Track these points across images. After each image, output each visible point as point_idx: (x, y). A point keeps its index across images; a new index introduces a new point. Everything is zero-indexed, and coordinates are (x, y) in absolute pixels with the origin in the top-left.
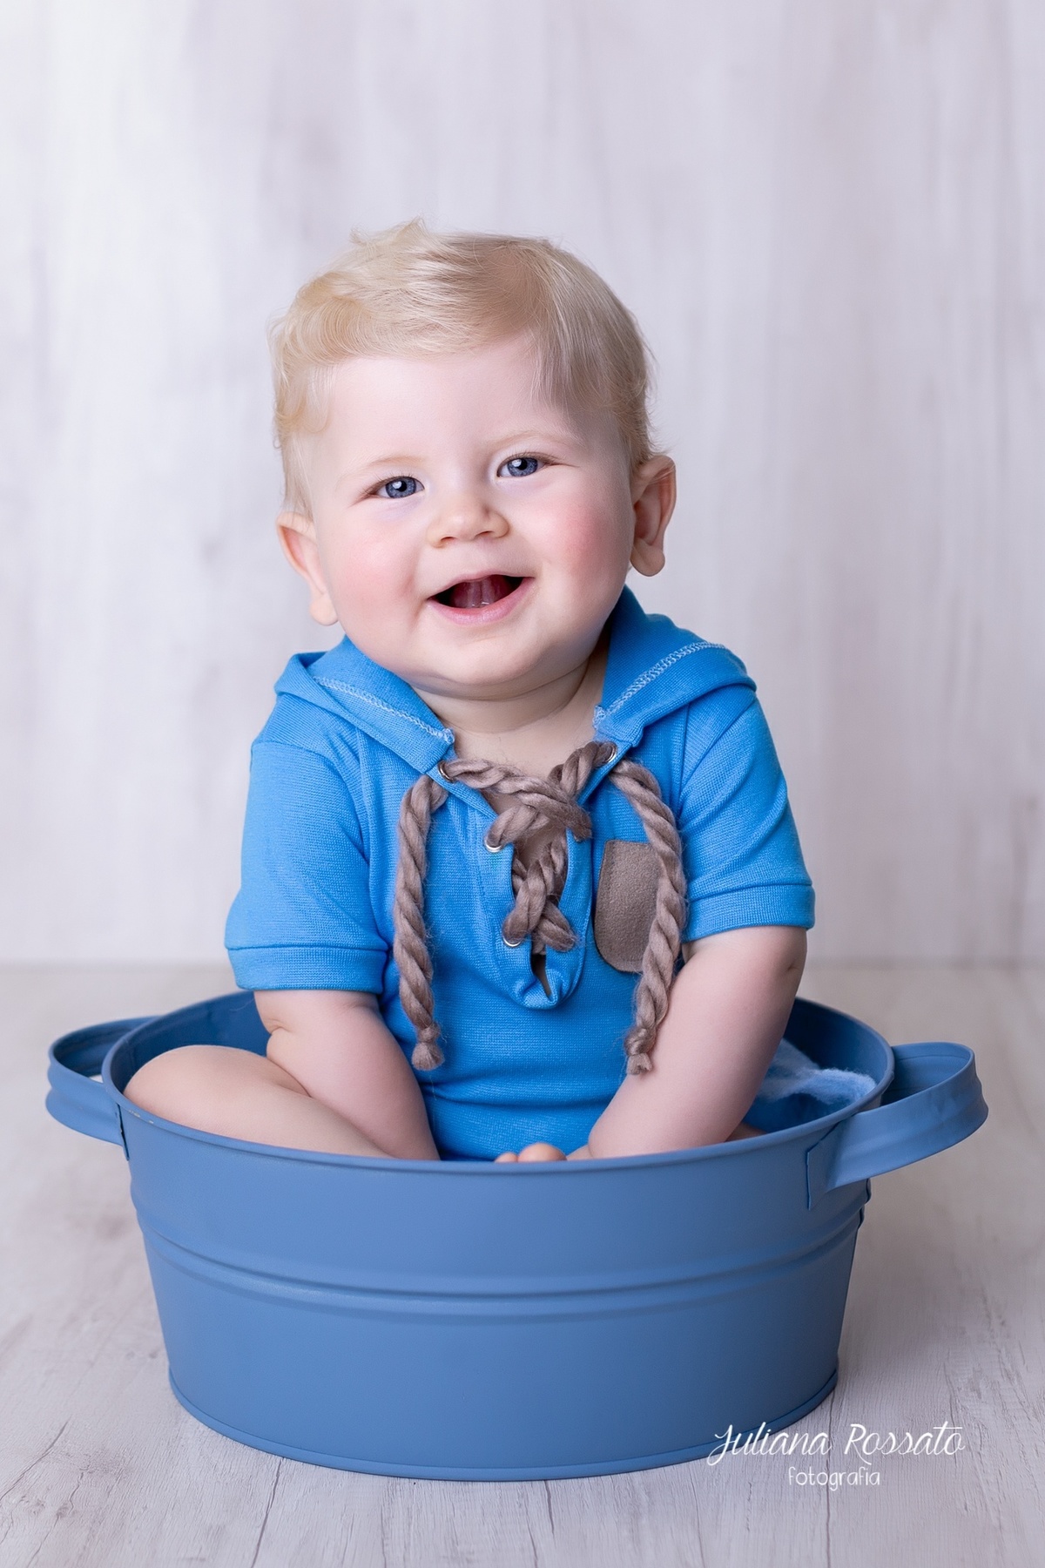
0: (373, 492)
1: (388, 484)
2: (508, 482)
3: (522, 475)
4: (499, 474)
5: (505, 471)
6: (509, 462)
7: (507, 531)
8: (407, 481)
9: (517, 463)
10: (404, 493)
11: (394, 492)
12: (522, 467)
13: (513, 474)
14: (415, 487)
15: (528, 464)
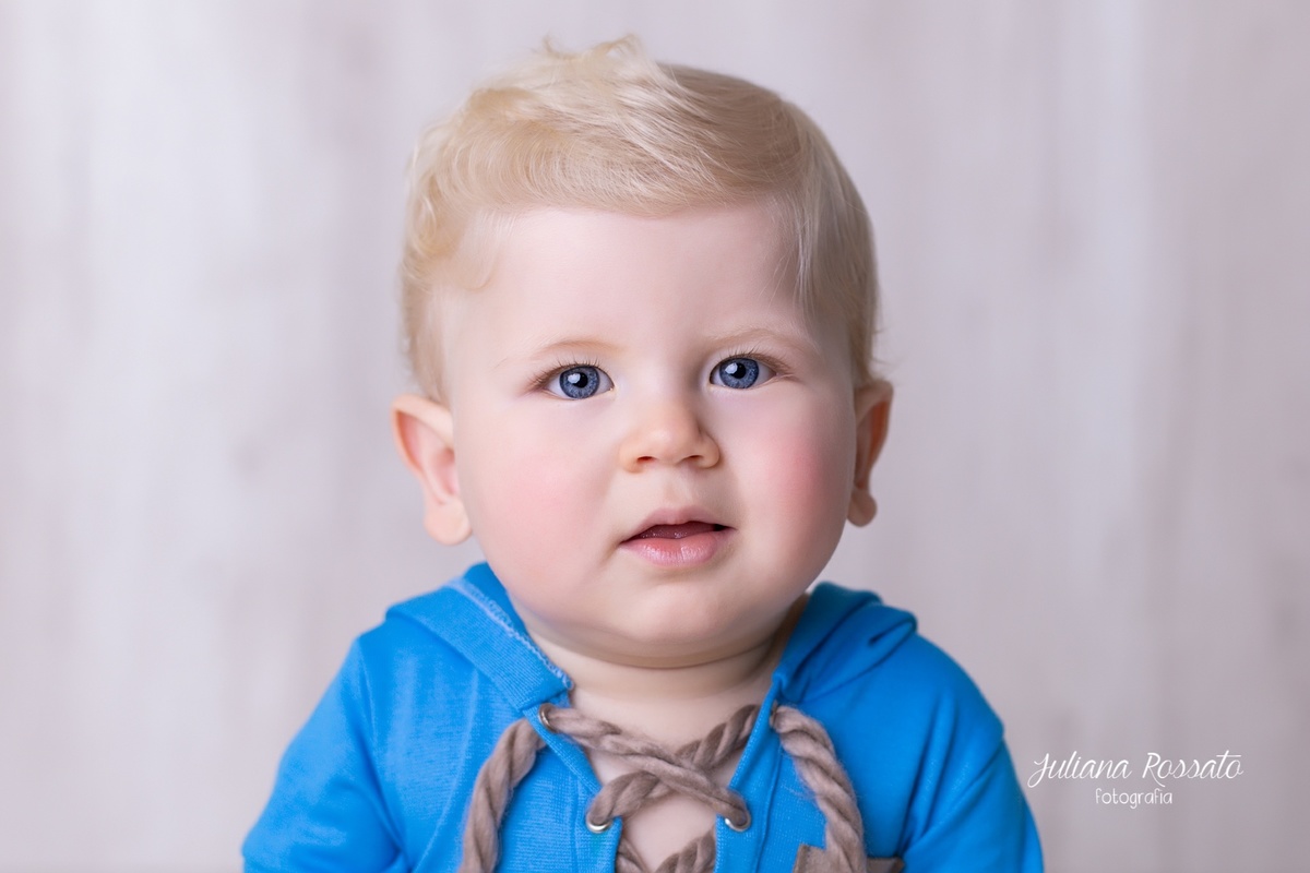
0: (542, 384)
1: (563, 373)
2: (721, 394)
3: (737, 386)
4: (711, 380)
5: (717, 377)
6: (723, 364)
7: (720, 462)
8: (588, 372)
9: (732, 368)
10: (583, 391)
11: (570, 389)
12: (740, 374)
13: (726, 383)
14: (598, 382)
15: (746, 370)
